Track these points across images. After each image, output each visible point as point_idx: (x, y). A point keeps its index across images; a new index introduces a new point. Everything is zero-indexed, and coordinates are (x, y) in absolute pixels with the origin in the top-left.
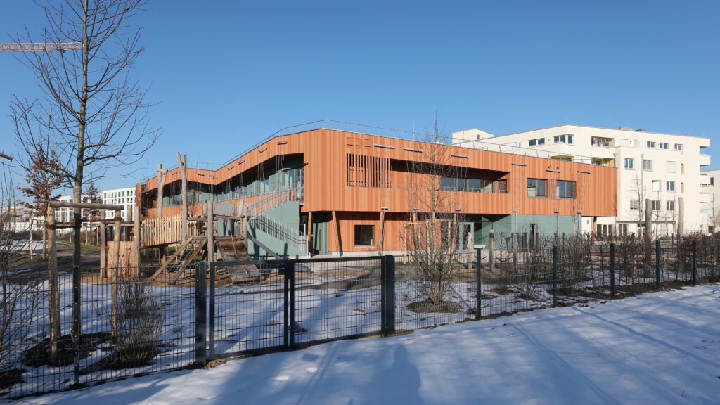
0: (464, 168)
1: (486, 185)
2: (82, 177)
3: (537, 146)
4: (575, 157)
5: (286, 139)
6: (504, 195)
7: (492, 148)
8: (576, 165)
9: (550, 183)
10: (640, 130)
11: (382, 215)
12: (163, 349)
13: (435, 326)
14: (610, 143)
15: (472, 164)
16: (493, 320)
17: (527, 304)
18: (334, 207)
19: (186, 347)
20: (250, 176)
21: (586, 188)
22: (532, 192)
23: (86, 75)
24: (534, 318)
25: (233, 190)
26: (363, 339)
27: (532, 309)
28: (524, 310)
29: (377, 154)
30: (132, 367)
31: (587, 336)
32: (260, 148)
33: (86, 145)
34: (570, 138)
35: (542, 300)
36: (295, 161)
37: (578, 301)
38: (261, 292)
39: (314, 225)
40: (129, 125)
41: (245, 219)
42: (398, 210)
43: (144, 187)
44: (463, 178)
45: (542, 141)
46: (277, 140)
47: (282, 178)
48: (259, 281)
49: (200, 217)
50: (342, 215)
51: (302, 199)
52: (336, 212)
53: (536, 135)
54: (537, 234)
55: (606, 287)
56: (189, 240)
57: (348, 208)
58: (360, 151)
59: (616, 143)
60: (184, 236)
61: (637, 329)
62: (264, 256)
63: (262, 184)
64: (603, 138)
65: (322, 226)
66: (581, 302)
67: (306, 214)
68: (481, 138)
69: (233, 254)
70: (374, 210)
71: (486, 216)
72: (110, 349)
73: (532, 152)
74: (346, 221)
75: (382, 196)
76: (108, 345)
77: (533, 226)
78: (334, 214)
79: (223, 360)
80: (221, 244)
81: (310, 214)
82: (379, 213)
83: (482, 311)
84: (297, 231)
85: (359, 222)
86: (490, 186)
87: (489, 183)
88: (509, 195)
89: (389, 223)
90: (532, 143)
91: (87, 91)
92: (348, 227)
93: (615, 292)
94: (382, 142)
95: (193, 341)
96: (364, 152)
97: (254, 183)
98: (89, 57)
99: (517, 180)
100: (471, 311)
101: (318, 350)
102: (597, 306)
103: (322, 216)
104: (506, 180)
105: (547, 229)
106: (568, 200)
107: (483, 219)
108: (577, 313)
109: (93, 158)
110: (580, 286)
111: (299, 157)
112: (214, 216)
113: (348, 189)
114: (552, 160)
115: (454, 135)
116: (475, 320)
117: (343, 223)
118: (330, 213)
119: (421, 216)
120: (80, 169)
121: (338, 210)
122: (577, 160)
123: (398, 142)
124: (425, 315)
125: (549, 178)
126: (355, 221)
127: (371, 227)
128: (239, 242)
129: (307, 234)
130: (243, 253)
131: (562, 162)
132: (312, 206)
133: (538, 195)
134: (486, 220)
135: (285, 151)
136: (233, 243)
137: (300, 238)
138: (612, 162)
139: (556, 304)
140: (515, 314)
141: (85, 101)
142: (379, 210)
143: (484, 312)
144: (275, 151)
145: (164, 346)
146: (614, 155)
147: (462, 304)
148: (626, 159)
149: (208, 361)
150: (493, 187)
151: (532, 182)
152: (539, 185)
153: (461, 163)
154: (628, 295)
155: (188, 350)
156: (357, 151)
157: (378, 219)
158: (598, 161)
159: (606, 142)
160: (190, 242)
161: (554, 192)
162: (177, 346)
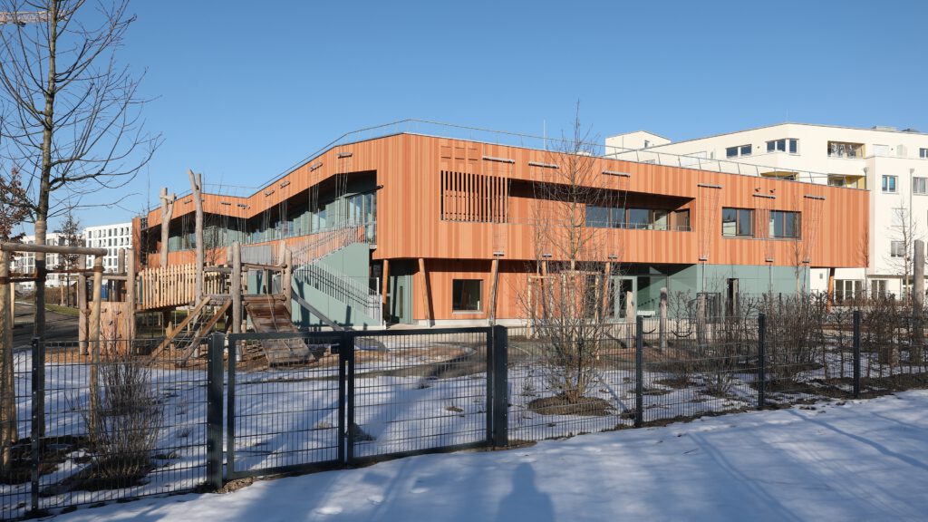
0: (622, 193)
1: (657, 218)
2: (46, 207)
3: (739, 158)
4: (801, 174)
5: (350, 149)
6: (684, 233)
7: (667, 161)
8: (801, 186)
9: (758, 213)
10: (908, 130)
11: (495, 264)
12: (161, 462)
13: (571, 435)
14: (858, 151)
15: (635, 185)
16: (661, 428)
17: (715, 403)
18: (422, 252)
19: (193, 459)
20: (297, 206)
21: (817, 225)
22: (731, 229)
23: (53, 57)
24: (726, 426)
25: (272, 226)
26: (458, 452)
27: (724, 413)
28: (711, 414)
29: (488, 171)
30: (115, 488)
31: (809, 457)
32: (313, 163)
34: (793, 144)
35: (741, 399)
36: (363, 183)
37: (800, 401)
38: (308, 380)
39: (392, 278)
40: (115, 130)
41: (288, 270)
42: (519, 257)
43: (144, 222)
44: (621, 207)
45: (747, 150)
46: (338, 151)
47: (344, 209)
48: (307, 362)
49: (221, 266)
50: (434, 265)
51: (374, 241)
52: (425, 260)
53: (738, 140)
54: (737, 294)
55: (844, 380)
56: (206, 301)
57: (443, 255)
58: (461, 166)
59: (868, 151)
60: (199, 294)
61: (891, 449)
62: (315, 326)
63: (315, 217)
64: (847, 144)
65: (405, 280)
66: (805, 403)
67: (380, 262)
68: (649, 145)
69: (268, 321)
70: (482, 257)
71: (656, 266)
72: (85, 460)
73: (731, 166)
74: (440, 273)
75: (496, 236)
76: (81, 455)
77: (731, 282)
78: (421, 262)
79: (248, 480)
80: (252, 307)
81: (386, 262)
82: (490, 261)
83: (644, 414)
84: (366, 288)
85: (460, 276)
86: (663, 220)
87: (663, 214)
88: (694, 235)
89: (506, 275)
90: (732, 152)
91: (55, 81)
92: (443, 283)
93: (861, 388)
94: (495, 152)
95: (203, 450)
96: (467, 168)
97: (302, 216)
99: (706, 211)
100: (627, 414)
101: (382, 468)
102: (830, 408)
103: (404, 266)
104: (688, 210)
105: (753, 287)
106: (788, 242)
107: (652, 270)
108: (796, 419)
109: (64, 180)
110: (801, 377)
111: (371, 175)
112: (242, 265)
113: (443, 225)
114: (763, 180)
115: (609, 141)
116: (632, 427)
117: (436, 276)
118: (415, 261)
119: (556, 266)
120: (44, 196)
121: (428, 256)
122: (803, 178)
123: (519, 153)
124: (557, 418)
125: (757, 207)
126: (453, 273)
127: (477, 283)
128: (278, 304)
129: (381, 292)
130: (283, 320)
131: (778, 183)
132: (389, 250)
133: (740, 233)
134: (657, 272)
135: (350, 167)
136: (270, 305)
137: (371, 299)
138: (861, 181)
139: (762, 406)
140: (697, 420)
141: (52, 96)
142: (490, 257)
143: (647, 416)
144: (334, 168)
145: (161, 457)
146: (865, 171)
147: (614, 403)
148: (885, 177)
149: (225, 481)
150: (668, 222)
151: (730, 214)
152: (741, 218)
153: (617, 185)
154: (881, 393)
155: (196, 464)
156: (458, 167)
158: (837, 180)
159: (852, 149)
160: (208, 304)
161: (766, 229)
162: (181, 459)
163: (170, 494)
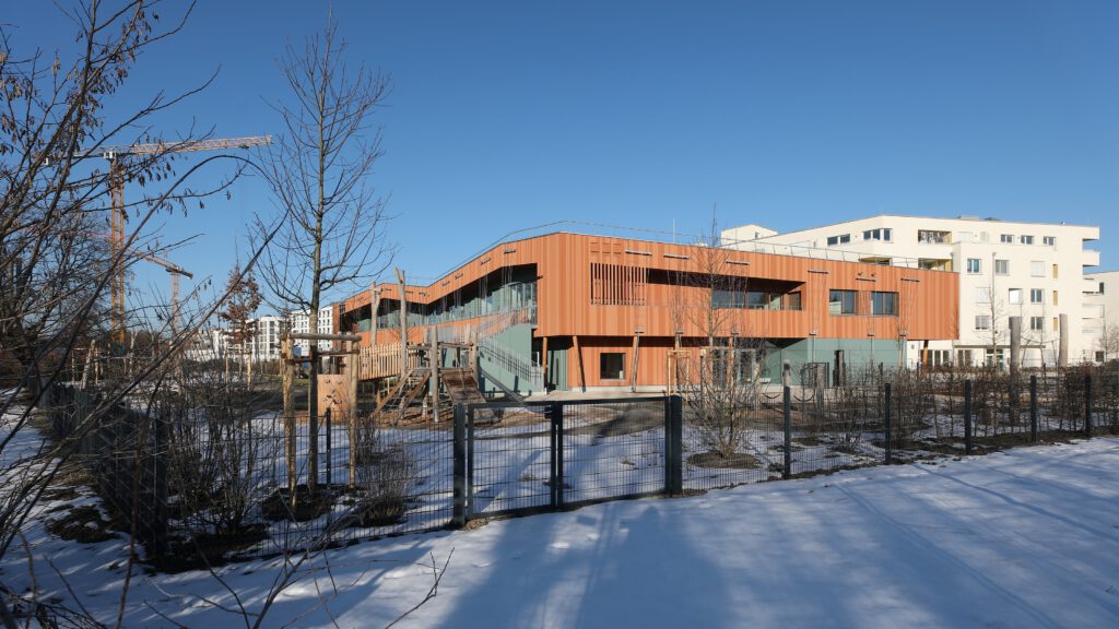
0: (743, 278)
1: (772, 300)
3: (840, 246)
4: (894, 260)
5: (514, 247)
6: (797, 312)
7: (780, 251)
8: (899, 270)
9: (861, 295)
10: (990, 219)
11: (636, 340)
12: (411, 505)
13: (732, 486)
14: (945, 238)
15: (755, 271)
16: (808, 480)
17: (845, 459)
18: (576, 330)
20: (469, 293)
21: (914, 304)
22: (837, 308)
24: (863, 479)
25: (448, 310)
26: (643, 499)
27: (858, 467)
28: (846, 467)
29: (630, 262)
30: (382, 525)
31: (945, 506)
32: (482, 259)
33: (322, 267)
34: (887, 233)
35: (867, 455)
36: (525, 274)
37: (920, 457)
38: (500, 437)
39: (550, 352)
41: (474, 348)
42: (656, 333)
43: (342, 307)
44: (742, 290)
45: (846, 239)
46: (503, 248)
47: (508, 294)
48: (492, 423)
49: (419, 345)
50: (585, 341)
51: (534, 321)
52: (579, 337)
53: (837, 230)
54: (844, 365)
55: (957, 439)
56: (410, 373)
57: (593, 332)
58: (608, 258)
59: (954, 238)
60: (403, 368)
61: (1016, 498)
62: (490, 392)
63: (484, 303)
64: (935, 232)
65: (560, 354)
66: (926, 459)
67: (541, 339)
68: (759, 236)
69: (460, 390)
70: (626, 335)
71: (772, 340)
73: (837, 253)
74: (590, 348)
75: (636, 316)
76: (347, 498)
77: (837, 353)
78: (575, 339)
80: (447, 378)
81: (545, 340)
82: (632, 338)
83: (792, 468)
84: (530, 362)
85: (606, 350)
86: (777, 301)
87: (777, 296)
88: (804, 313)
89: (644, 349)
90: (832, 241)
92: (592, 355)
93: (971, 446)
94: (636, 247)
96: (612, 261)
97: (473, 302)
98: (326, 165)
99: (815, 292)
100: (774, 467)
101: (588, 511)
102: (950, 463)
103: (561, 342)
104: (800, 292)
105: (857, 360)
106: (888, 319)
107: (767, 344)
108: (923, 473)
110: (917, 436)
111: (533, 267)
112: (439, 344)
113: (593, 308)
114: (865, 265)
115: (724, 234)
116: (780, 479)
117: (587, 350)
118: (571, 337)
119: (688, 342)
121: (581, 334)
122: (896, 262)
123: (656, 247)
124: (713, 471)
125: (860, 289)
126: (601, 348)
127: (620, 356)
128: (467, 375)
129: (541, 363)
130: (472, 389)
131: (879, 267)
132: (548, 329)
133: (845, 312)
134: (771, 345)
135: (513, 261)
136: (461, 377)
137: (533, 369)
138: (948, 264)
139: (888, 461)
140: (836, 473)
142: (632, 334)
143: (794, 470)
144: (501, 262)
145: (410, 501)
146: (952, 255)
147: (760, 458)
148: (970, 260)
149: (467, 521)
150: (782, 303)
151: (835, 295)
152: (847, 298)
153: (739, 272)
154: (991, 450)
156: (604, 260)
157: (631, 345)
158: (927, 264)
159: (940, 236)
160: (411, 376)
161: (868, 307)
162: (426, 503)
163: (427, 531)
